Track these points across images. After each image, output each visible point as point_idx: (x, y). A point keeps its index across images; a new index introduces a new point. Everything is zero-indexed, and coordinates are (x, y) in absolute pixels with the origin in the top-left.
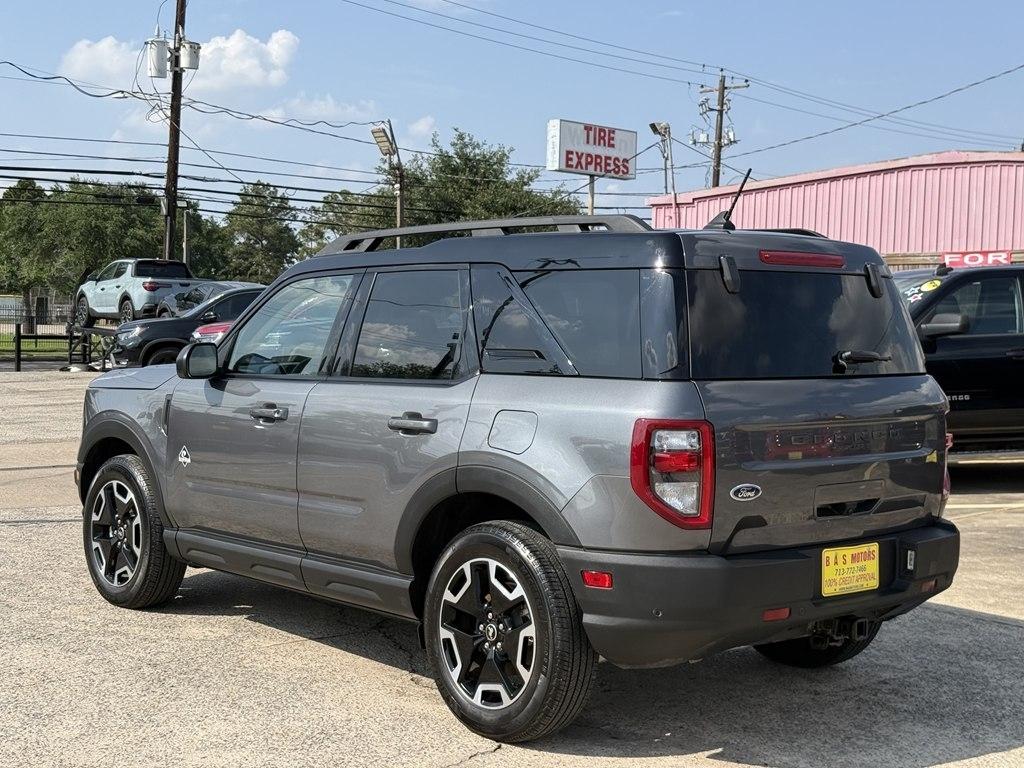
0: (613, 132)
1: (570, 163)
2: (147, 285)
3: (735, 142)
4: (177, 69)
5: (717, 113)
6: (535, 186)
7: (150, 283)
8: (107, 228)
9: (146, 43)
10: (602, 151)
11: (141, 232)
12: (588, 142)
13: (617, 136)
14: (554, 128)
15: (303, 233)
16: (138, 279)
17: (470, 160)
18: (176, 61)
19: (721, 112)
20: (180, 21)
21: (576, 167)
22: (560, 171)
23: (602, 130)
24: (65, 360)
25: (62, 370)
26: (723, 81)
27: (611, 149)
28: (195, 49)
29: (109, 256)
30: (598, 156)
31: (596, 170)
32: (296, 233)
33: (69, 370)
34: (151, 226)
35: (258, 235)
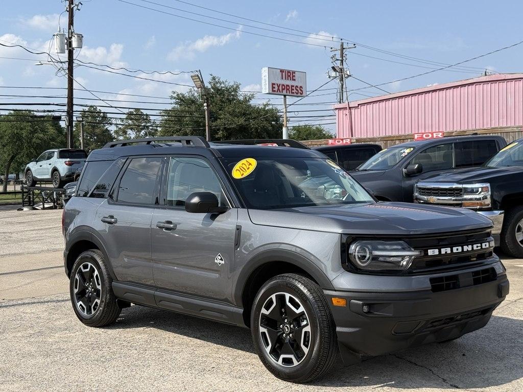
0: (295, 73)
1: (274, 89)
2: (67, 163)
3: (350, 76)
4: (70, 48)
5: (340, 61)
6: (253, 103)
7: (69, 161)
8: (23, 134)
9: (54, 35)
10: (289, 83)
11: (41, 135)
12: (282, 79)
13: (297, 74)
14: (265, 72)
15: (116, 132)
16: (61, 160)
17: (219, 90)
18: (70, 44)
19: (342, 61)
20: (71, 23)
21: (277, 92)
22: (269, 94)
23: (289, 72)
24: (19, 204)
25: (18, 210)
26: (342, 45)
27: (294, 81)
28: (80, 37)
29: (25, 149)
30: (287, 86)
31: (287, 92)
32: (112, 132)
33: (22, 210)
34: (46, 132)
35: (92, 134)
